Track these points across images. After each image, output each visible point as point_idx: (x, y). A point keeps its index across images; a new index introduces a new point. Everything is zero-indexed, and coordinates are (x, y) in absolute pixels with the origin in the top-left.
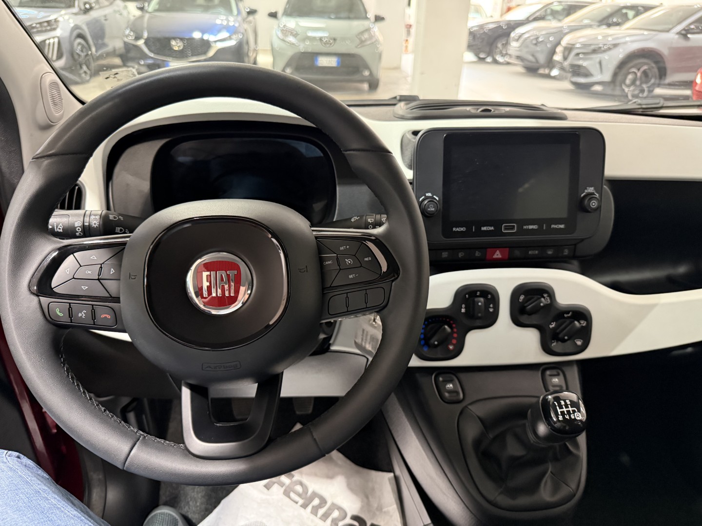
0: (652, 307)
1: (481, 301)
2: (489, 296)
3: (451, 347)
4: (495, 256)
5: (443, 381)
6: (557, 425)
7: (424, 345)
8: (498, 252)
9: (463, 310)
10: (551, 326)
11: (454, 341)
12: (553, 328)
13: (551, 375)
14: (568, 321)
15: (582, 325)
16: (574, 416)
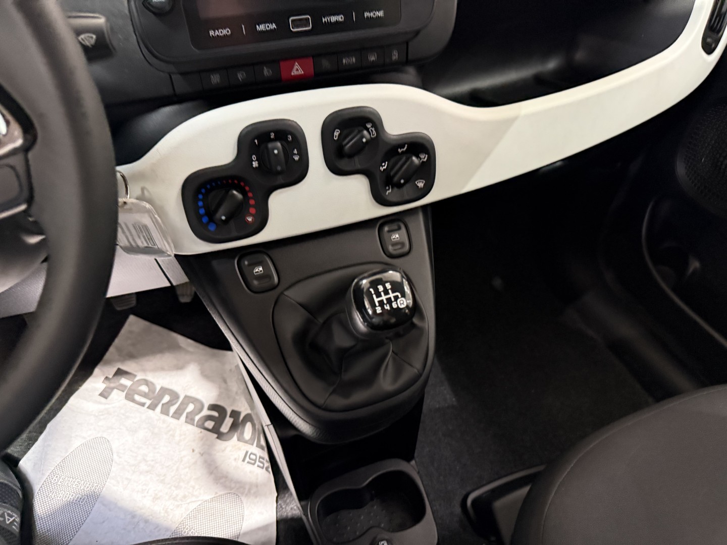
0: (509, 122)
1: (277, 148)
2: (290, 138)
3: (250, 219)
5: (249, 265)
6: (376, 320)
7: (208, 223)
9: (255, 164)
10: (382, 169)
11: (252, 211)
13: (389, 231)
14: (404, 159)
15: (422, 160)
16: (397, 303)
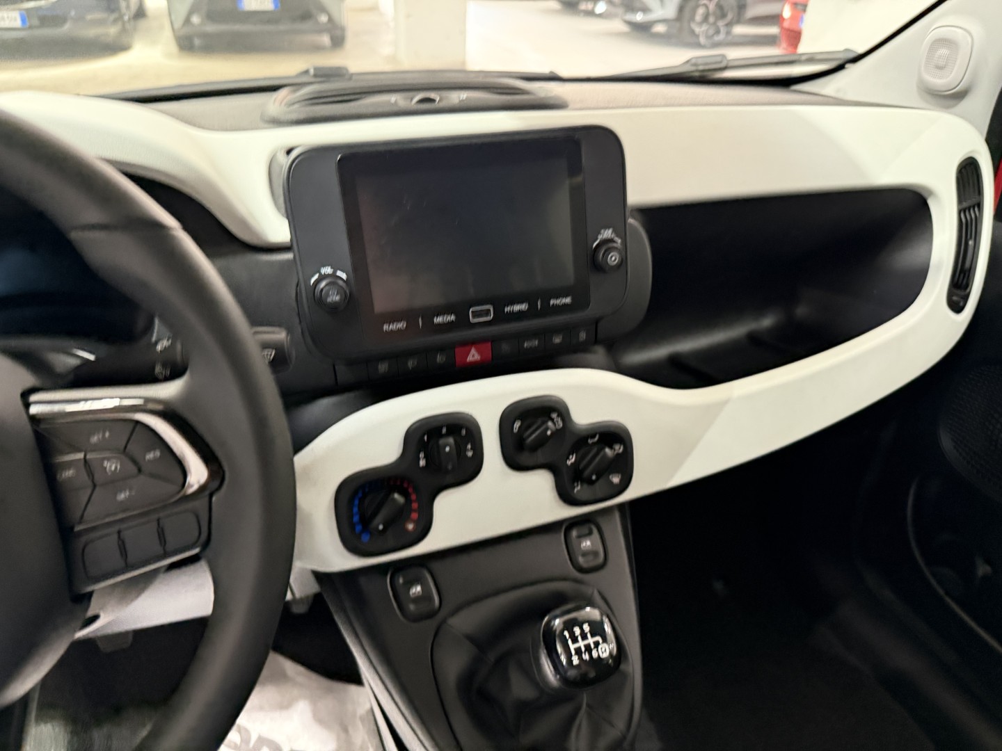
1: (448, 445)
2: (464, 432)
3: (410, 527)
4: (470, 359)
5: (405, 584)
6: (572, 673)
7: (362, 532)
8: (473, 351)
9: (422, 463)
10: (569, 463)
11: (414, 516)
12: (572, 464)
13: (578, 537)
14: (595, 450)
15: (617, 451)
16: (598, 652)
